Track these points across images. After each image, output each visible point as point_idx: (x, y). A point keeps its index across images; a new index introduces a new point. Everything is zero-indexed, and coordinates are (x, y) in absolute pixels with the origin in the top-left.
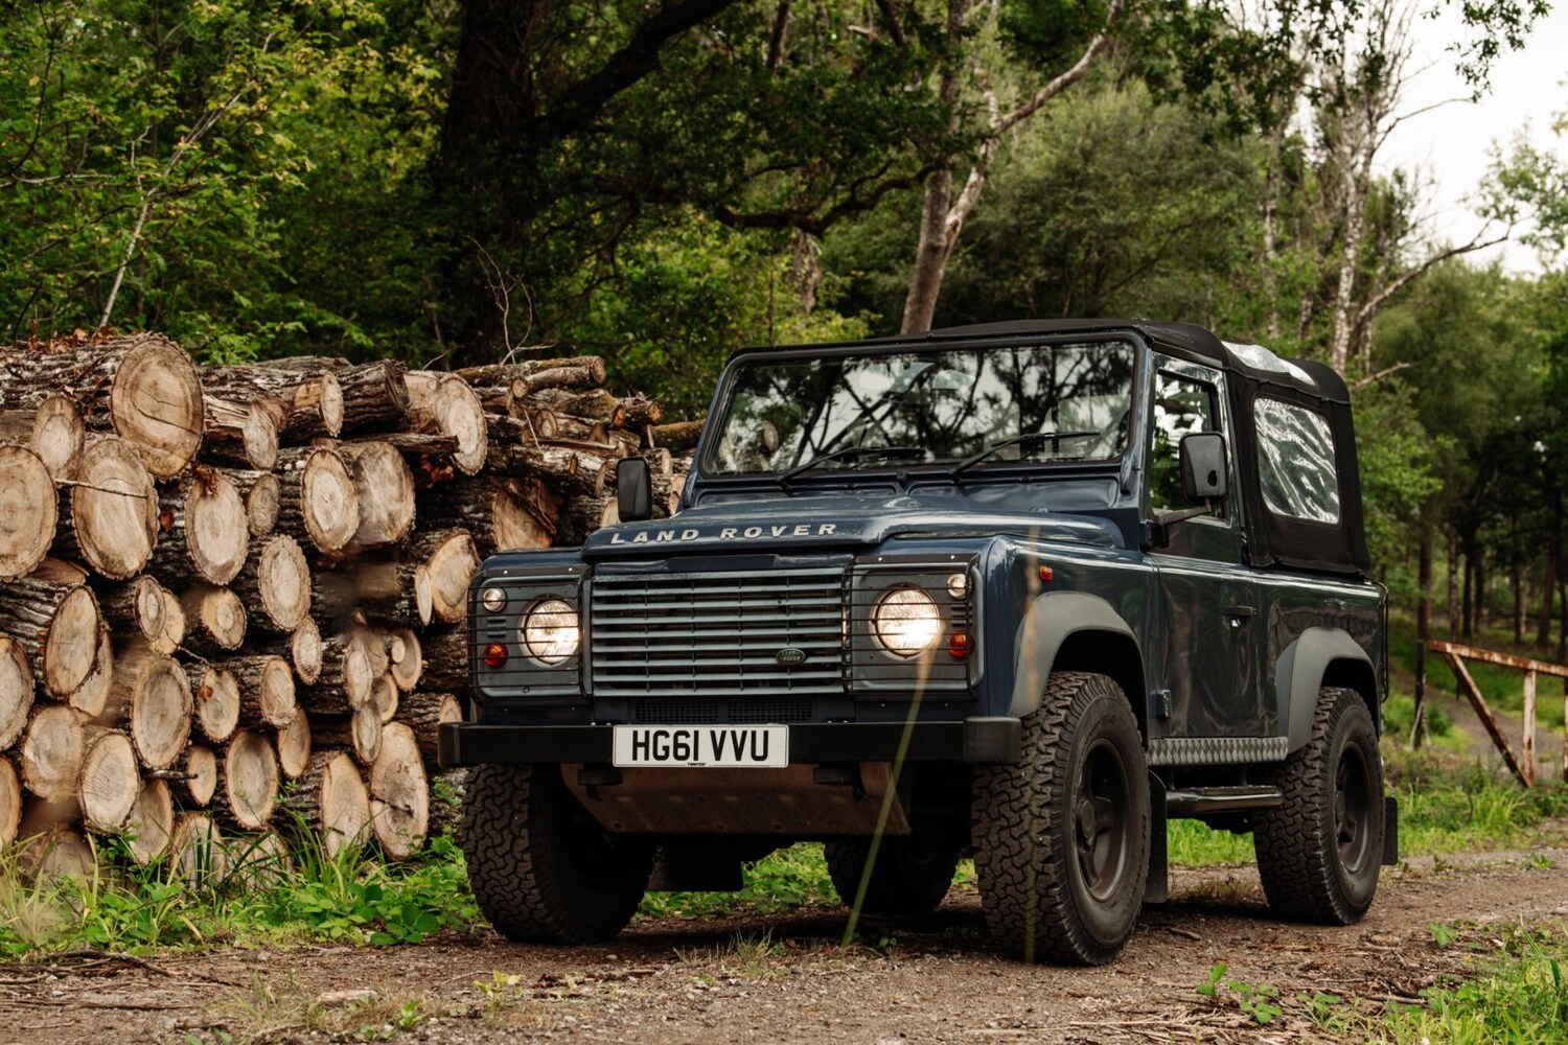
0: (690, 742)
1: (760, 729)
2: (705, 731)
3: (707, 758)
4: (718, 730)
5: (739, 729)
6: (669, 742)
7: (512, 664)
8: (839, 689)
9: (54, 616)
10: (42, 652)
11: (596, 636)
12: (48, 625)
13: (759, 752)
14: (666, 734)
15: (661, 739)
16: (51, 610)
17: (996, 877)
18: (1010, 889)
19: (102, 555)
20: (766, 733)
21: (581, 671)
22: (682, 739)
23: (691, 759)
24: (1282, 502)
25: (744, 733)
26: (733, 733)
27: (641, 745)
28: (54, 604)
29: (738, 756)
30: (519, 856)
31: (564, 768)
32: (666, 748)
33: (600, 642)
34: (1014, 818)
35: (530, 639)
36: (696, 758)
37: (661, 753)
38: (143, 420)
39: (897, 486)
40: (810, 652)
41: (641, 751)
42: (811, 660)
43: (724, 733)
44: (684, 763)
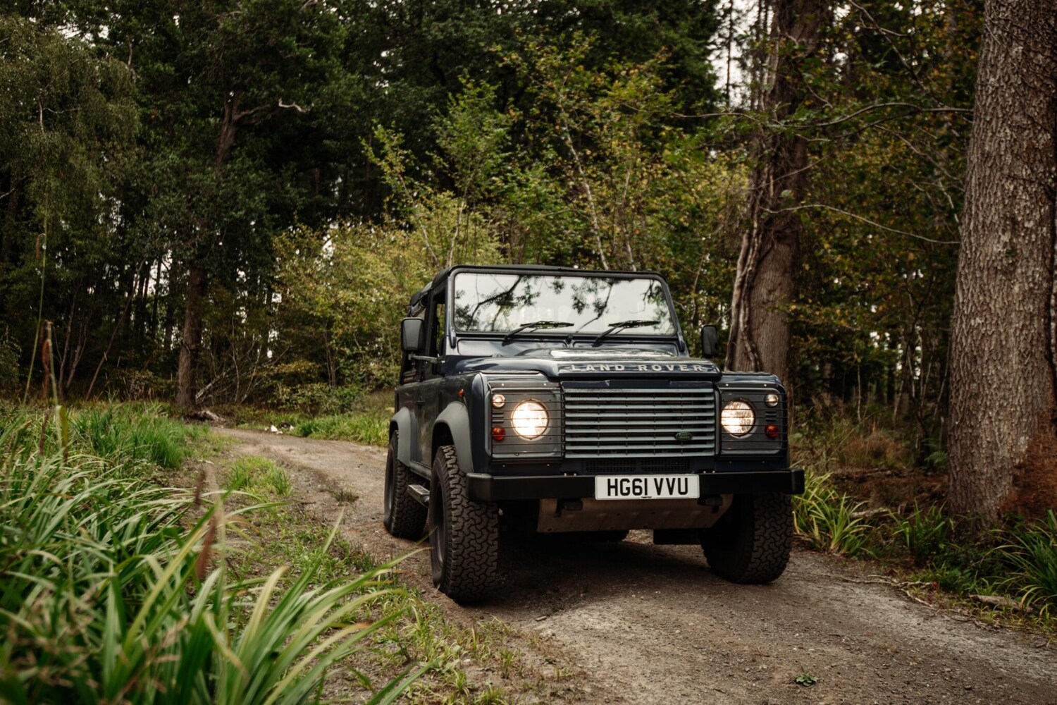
0: (642, 485)
1: (683, 477)
2: (651, 479)
3: (652, 494)
4: (659, 478)
5: (671, 477)
6: (630, 484)
7: (510, 440)
8: (711, 454)
11: (567, 423)
13: (683, 490)
14: (628, 481)
15: (625, 483)
20: (686, 479)
22: (637, 483)
23: (643, 495)
25: (674, 479)
26: (667, 480)
27: (613, 487)
29: (671, 492)
31: (545, 501)
32: (628, 489)
33: (569, 427)
35: (513, 425)
36: (646, 494)
37: (625, 491)
40: (695, 434)
41: (613, 490)
42: (695, 438)
43: (662, 480)
44: (639, 497)
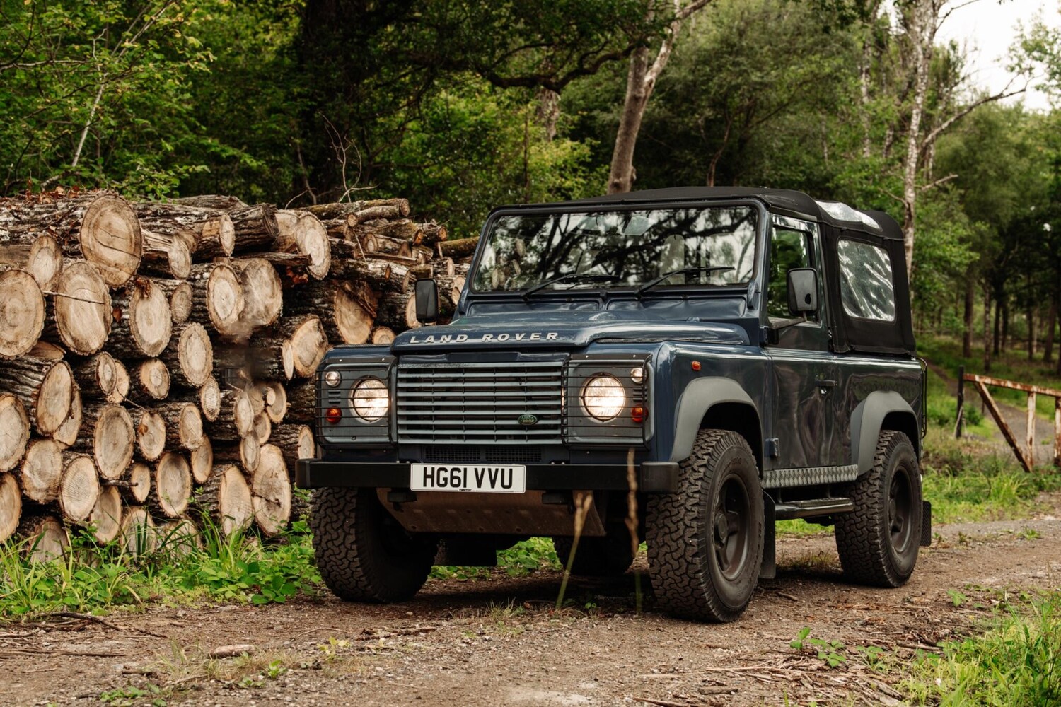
0: (461, 475)
1: (507, 468)
2: (471, 469)
3: (472, 486)
4: (480, 467)
5: (493, 468)
6: (448, 475)
7: (344, 422)
8: (559, 442)
9: (43, 381)
10: (35, 405)
11: (400, 403)
12: (39, 387)
13: (507, 483)
14: (445, 470)
15: (442, 473)
16: (41, 377)
17: (661, 566)
18: (671, 574)
19: (74, 340)
20: (511, 470)
21: (390, 427)
22: (456, 473)
23: (462, 487)
24: (856, 308)
25: (497, 470)
26: (490, 470)
27: (429, 476)
28: (43, 374)
29: (493, 486)
30: (349, 546)
31: (378, 490)
32: (445, 479)
33: (402, 408)
34: (674, 528)
35: (357, 405)
36: (465, 486)
37: (442, 482)
38: (102, 248)
39: (599, 300)
40: (540, 417)
41: (429, 481)
42: (541, 422)
43: (483, 470)
44: (457, 489)
